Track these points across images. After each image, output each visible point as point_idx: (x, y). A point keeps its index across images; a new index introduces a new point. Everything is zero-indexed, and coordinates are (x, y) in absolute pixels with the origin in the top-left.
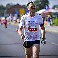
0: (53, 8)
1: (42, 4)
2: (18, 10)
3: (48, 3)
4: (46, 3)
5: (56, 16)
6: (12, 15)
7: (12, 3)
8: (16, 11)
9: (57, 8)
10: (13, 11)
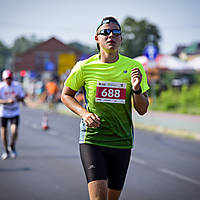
0: (176, 55)
1: (136, 38)
2: (54, 60)
3: (158, 37)
4: (152, 37)
5: (185, 81)
6: (32, 76)
7: (33, 36)
8: (46, 61)
9: (188, 54)
10: (38, 61)
